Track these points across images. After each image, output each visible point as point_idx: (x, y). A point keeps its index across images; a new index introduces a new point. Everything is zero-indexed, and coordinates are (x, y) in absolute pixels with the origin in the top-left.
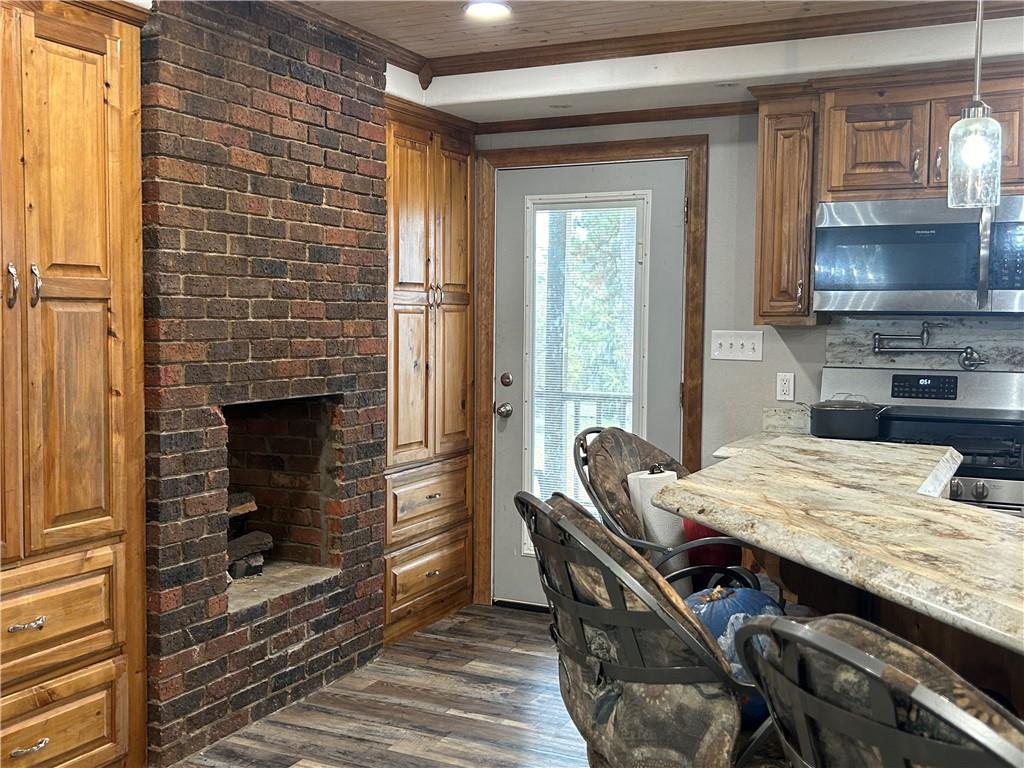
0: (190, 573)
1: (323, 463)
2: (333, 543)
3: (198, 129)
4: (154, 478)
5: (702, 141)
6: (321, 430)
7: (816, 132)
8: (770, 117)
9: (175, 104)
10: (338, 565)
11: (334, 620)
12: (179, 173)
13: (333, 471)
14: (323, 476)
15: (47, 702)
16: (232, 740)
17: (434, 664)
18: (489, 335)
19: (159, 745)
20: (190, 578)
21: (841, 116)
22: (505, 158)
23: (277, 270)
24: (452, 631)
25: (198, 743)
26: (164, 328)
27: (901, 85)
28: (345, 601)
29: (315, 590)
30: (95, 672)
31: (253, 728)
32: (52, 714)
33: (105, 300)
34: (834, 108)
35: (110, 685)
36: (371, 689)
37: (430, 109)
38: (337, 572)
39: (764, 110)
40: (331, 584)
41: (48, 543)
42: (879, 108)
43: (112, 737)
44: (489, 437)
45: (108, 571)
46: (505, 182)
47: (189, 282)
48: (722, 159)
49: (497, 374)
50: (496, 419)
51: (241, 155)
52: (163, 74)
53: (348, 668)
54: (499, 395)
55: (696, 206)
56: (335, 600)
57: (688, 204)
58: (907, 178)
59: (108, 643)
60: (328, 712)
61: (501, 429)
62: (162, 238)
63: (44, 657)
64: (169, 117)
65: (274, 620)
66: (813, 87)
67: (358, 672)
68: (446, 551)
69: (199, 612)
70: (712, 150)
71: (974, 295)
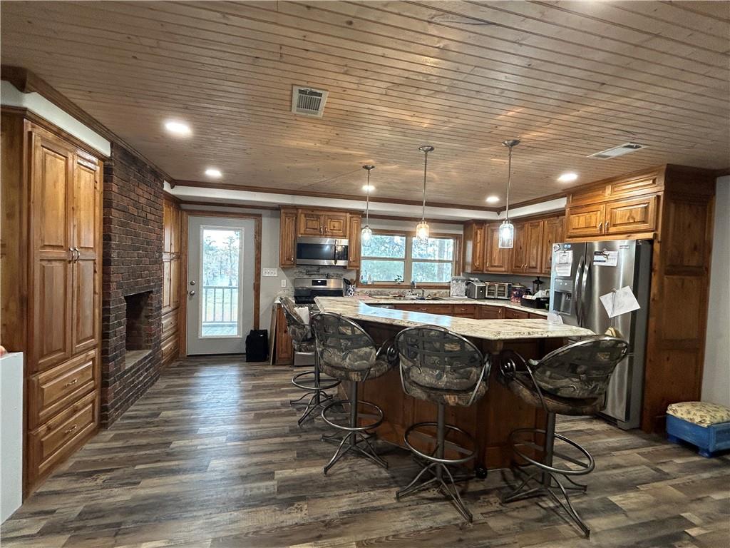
0: (116, 356)
1: (143, 314)
2: (148, 342)
3: (122, 201)
4: (106, 323)
5: (260, 216)
6: (142, 303)
7: (296, 218)
8: (284, 213)
9: (117, 191)
10: (150, 349)
11: (150, 367)
12: (117, 215)
13: (148, 317)
14: (143, 319)
15: (75, 411)
16: (126, 414)
17: (181, 376)
18: (186, 269)
19: (107, 420)
20: (116, 358)
21: (303, 215)
22: (192, 212)
23: (139, 249)
24: (178, 366)
25: (117, 417)
26: (112, 270)
27: (318, 210)
28: (153, 360)
29: (146, 358)
30: (89, 397)
31: (132, 408)
32: (77, 415)
33: (94, 260)
34: (302, 213)
35: (93, 402)
36: (165, 388)
37: (172, 195)
38: (150, 351)
39: (282, 211)
40: (150, 355)
41: (77, 351)
42: (312, 215)
43: (93, 421)
44: (185, 302)
45: (93, 359)
46: (192, 220)
47: (118, 253)
48: (266, 222)
49: (189, 281)
50: (188, 296)
51: (132, 210)
52: (114, 180)
53: (153, 384)
54: (189, 288)
55: (258, 233)
56: (150, 361)
57: (256, 232)
58: (318, 233)
59: (93, 386)
60: (157, 397)
61: (190, 299)
62: (113, 238)
63: (76, 394)
64: (115, 196)
65: (137, 369)
66: (296, 207)
67: (156, 384)
68: (174, 341)
69: (119, 370)
70: (263, 219)
71: (333, 261)
